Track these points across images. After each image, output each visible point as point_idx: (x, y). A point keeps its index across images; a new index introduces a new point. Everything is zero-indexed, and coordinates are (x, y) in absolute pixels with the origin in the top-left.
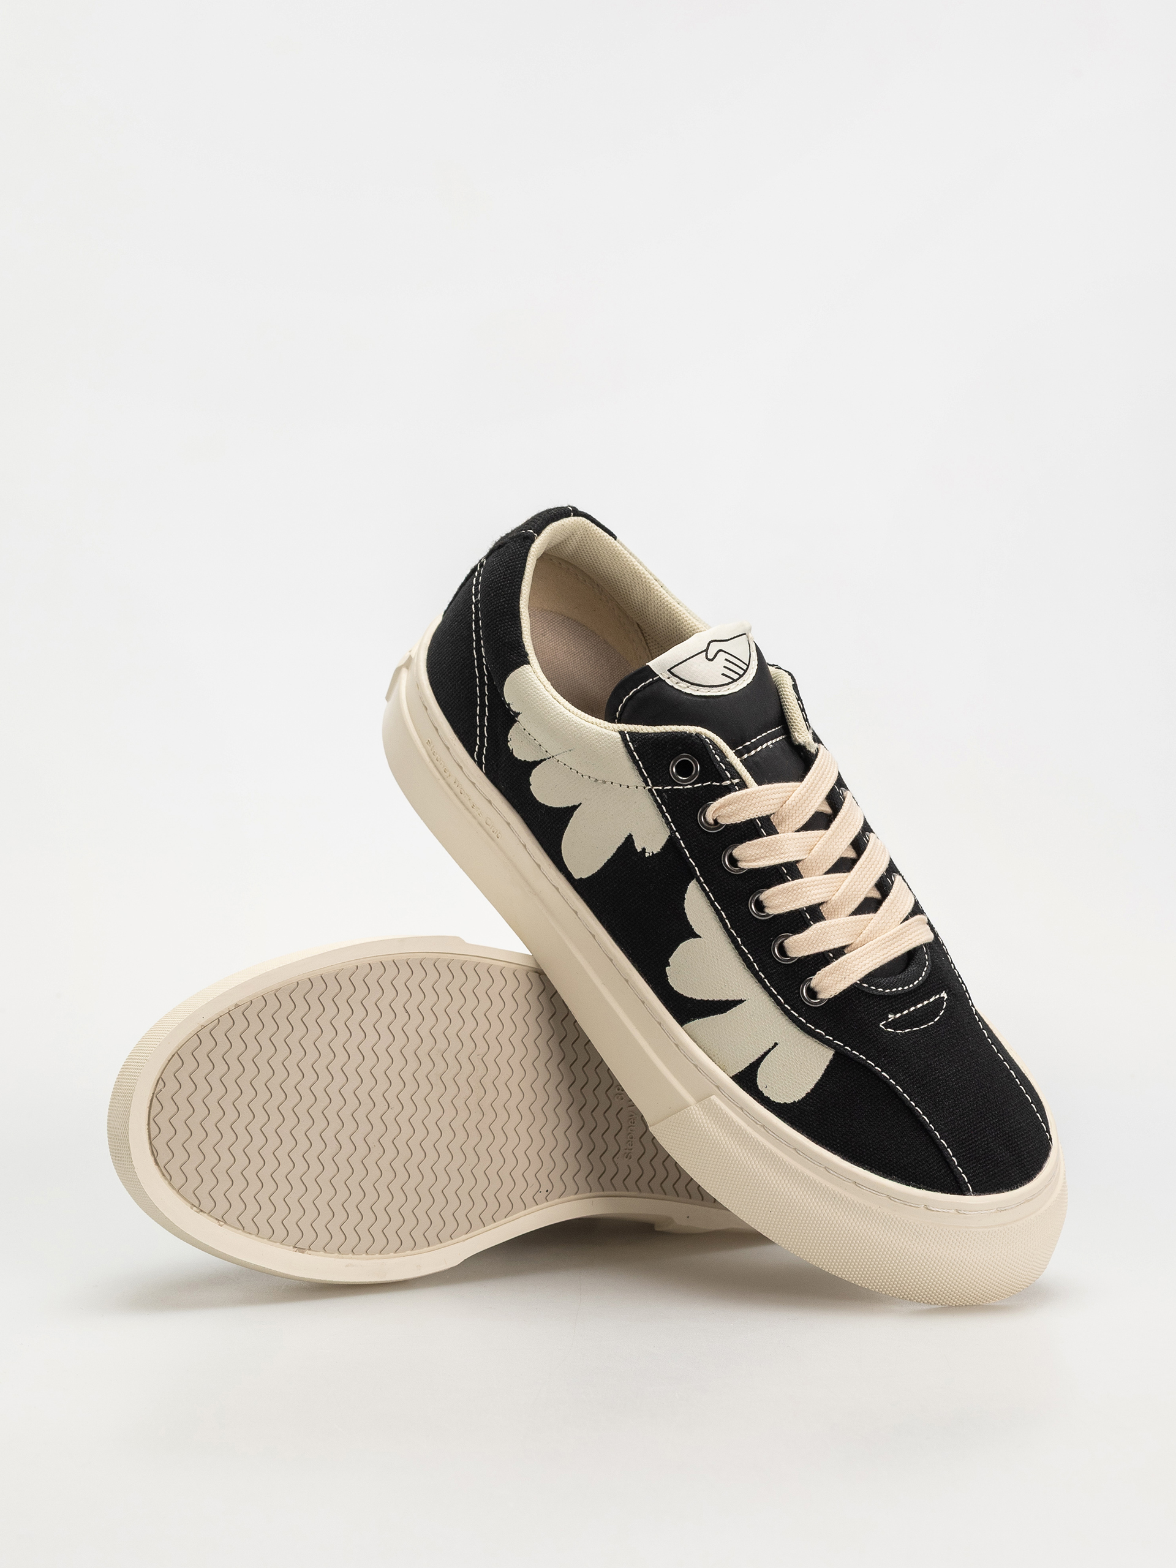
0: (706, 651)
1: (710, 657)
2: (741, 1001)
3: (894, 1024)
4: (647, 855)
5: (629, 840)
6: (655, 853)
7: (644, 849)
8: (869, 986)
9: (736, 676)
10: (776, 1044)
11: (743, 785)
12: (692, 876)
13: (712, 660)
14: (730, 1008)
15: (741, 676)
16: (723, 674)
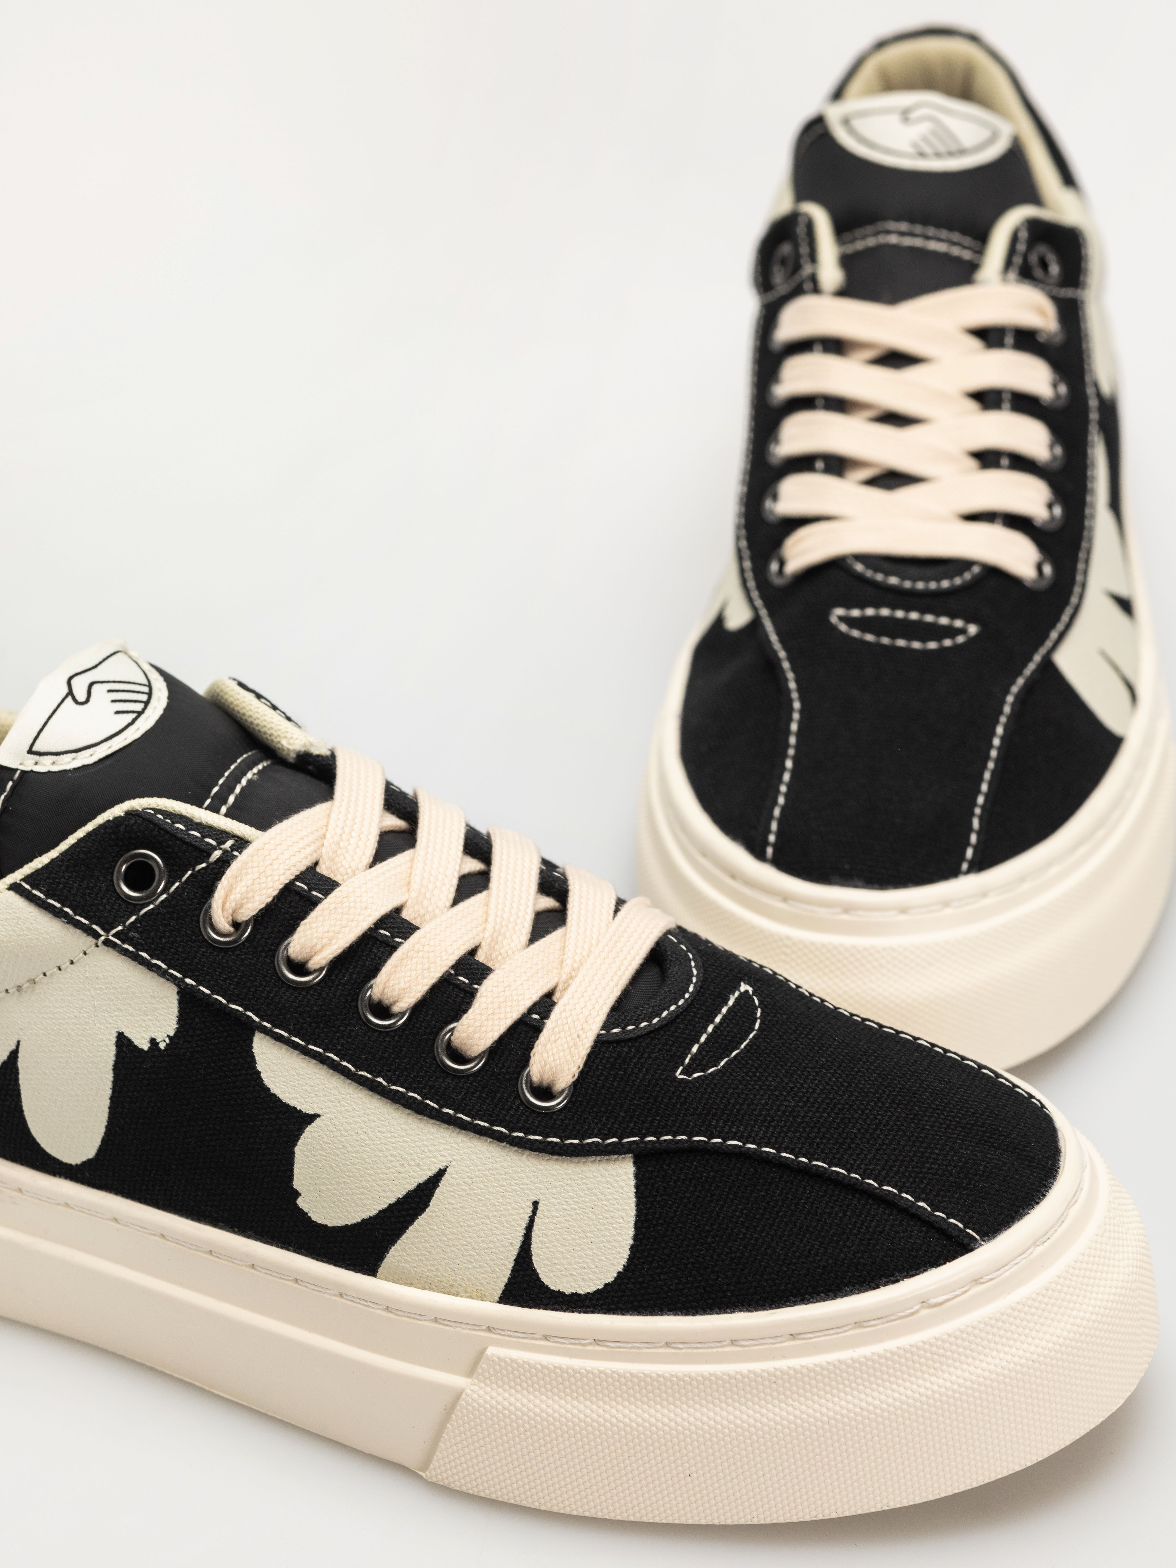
0: (70, 693)
1: (81, 697)
2: (441, 1173)
3: (699, 1063)
4: (162, 1046)
5: (123, 1042)
6: (172, 1034)
7: (153, 1042)
8: (624, 1028)
9: (139, 707)
10: (536, 1204)
11: (242, 844)
12: (249, 1030)
13: (87, 701)
14: (431, 1195)
15: (147, 703)
16: (117, 712)
